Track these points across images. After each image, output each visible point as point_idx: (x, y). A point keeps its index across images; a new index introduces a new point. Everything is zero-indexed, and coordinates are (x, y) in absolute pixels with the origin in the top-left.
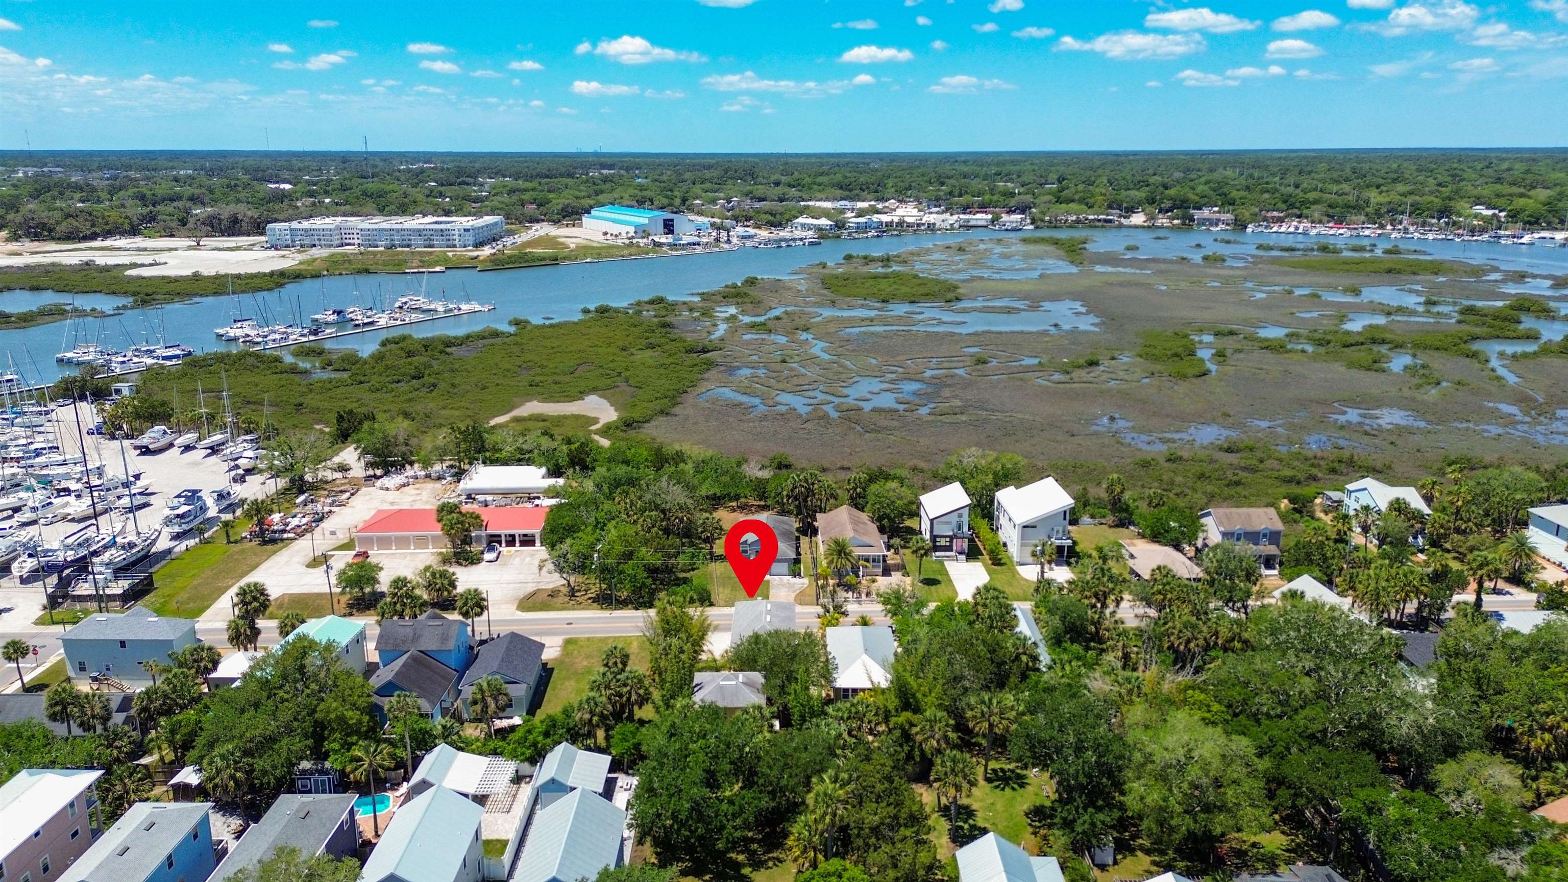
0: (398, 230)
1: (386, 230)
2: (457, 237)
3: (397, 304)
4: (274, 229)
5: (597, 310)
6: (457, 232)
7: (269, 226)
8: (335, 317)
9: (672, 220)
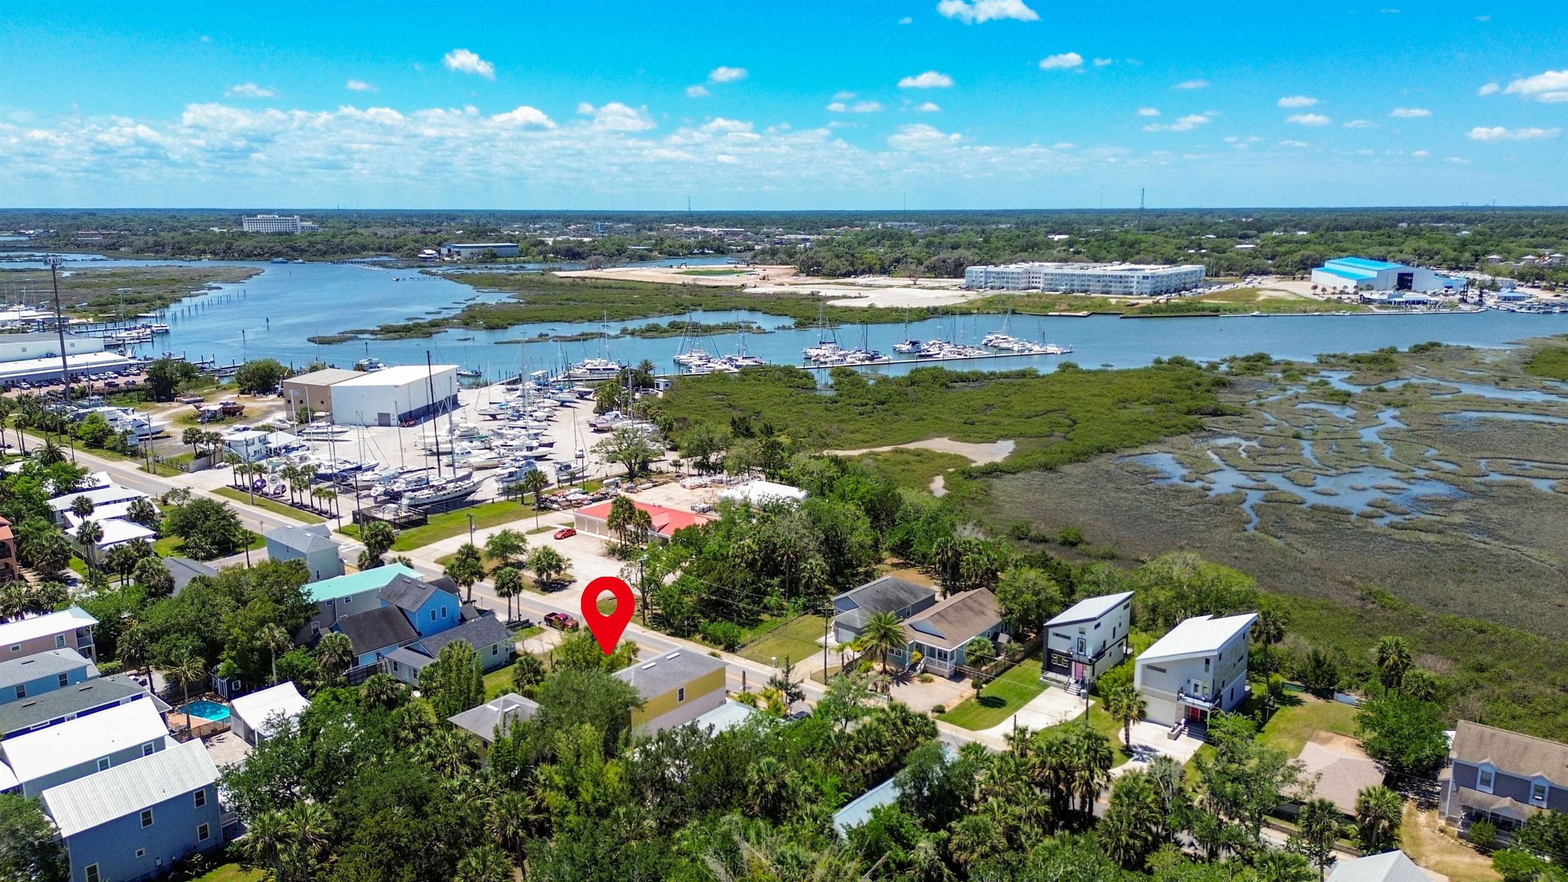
0: (1079, 276)
1: (1068, 275)
2: (1135, 285)
3: (984, 341)
4: (971, 272)
5: (1170, 362)
6: (1135, 279)
7: (969, 268)
8: (910, 347)
9: (1411, 275)
